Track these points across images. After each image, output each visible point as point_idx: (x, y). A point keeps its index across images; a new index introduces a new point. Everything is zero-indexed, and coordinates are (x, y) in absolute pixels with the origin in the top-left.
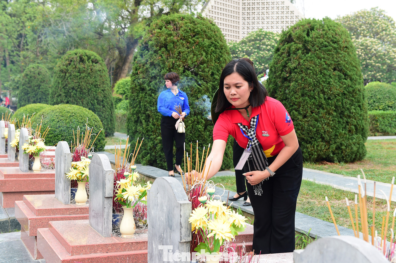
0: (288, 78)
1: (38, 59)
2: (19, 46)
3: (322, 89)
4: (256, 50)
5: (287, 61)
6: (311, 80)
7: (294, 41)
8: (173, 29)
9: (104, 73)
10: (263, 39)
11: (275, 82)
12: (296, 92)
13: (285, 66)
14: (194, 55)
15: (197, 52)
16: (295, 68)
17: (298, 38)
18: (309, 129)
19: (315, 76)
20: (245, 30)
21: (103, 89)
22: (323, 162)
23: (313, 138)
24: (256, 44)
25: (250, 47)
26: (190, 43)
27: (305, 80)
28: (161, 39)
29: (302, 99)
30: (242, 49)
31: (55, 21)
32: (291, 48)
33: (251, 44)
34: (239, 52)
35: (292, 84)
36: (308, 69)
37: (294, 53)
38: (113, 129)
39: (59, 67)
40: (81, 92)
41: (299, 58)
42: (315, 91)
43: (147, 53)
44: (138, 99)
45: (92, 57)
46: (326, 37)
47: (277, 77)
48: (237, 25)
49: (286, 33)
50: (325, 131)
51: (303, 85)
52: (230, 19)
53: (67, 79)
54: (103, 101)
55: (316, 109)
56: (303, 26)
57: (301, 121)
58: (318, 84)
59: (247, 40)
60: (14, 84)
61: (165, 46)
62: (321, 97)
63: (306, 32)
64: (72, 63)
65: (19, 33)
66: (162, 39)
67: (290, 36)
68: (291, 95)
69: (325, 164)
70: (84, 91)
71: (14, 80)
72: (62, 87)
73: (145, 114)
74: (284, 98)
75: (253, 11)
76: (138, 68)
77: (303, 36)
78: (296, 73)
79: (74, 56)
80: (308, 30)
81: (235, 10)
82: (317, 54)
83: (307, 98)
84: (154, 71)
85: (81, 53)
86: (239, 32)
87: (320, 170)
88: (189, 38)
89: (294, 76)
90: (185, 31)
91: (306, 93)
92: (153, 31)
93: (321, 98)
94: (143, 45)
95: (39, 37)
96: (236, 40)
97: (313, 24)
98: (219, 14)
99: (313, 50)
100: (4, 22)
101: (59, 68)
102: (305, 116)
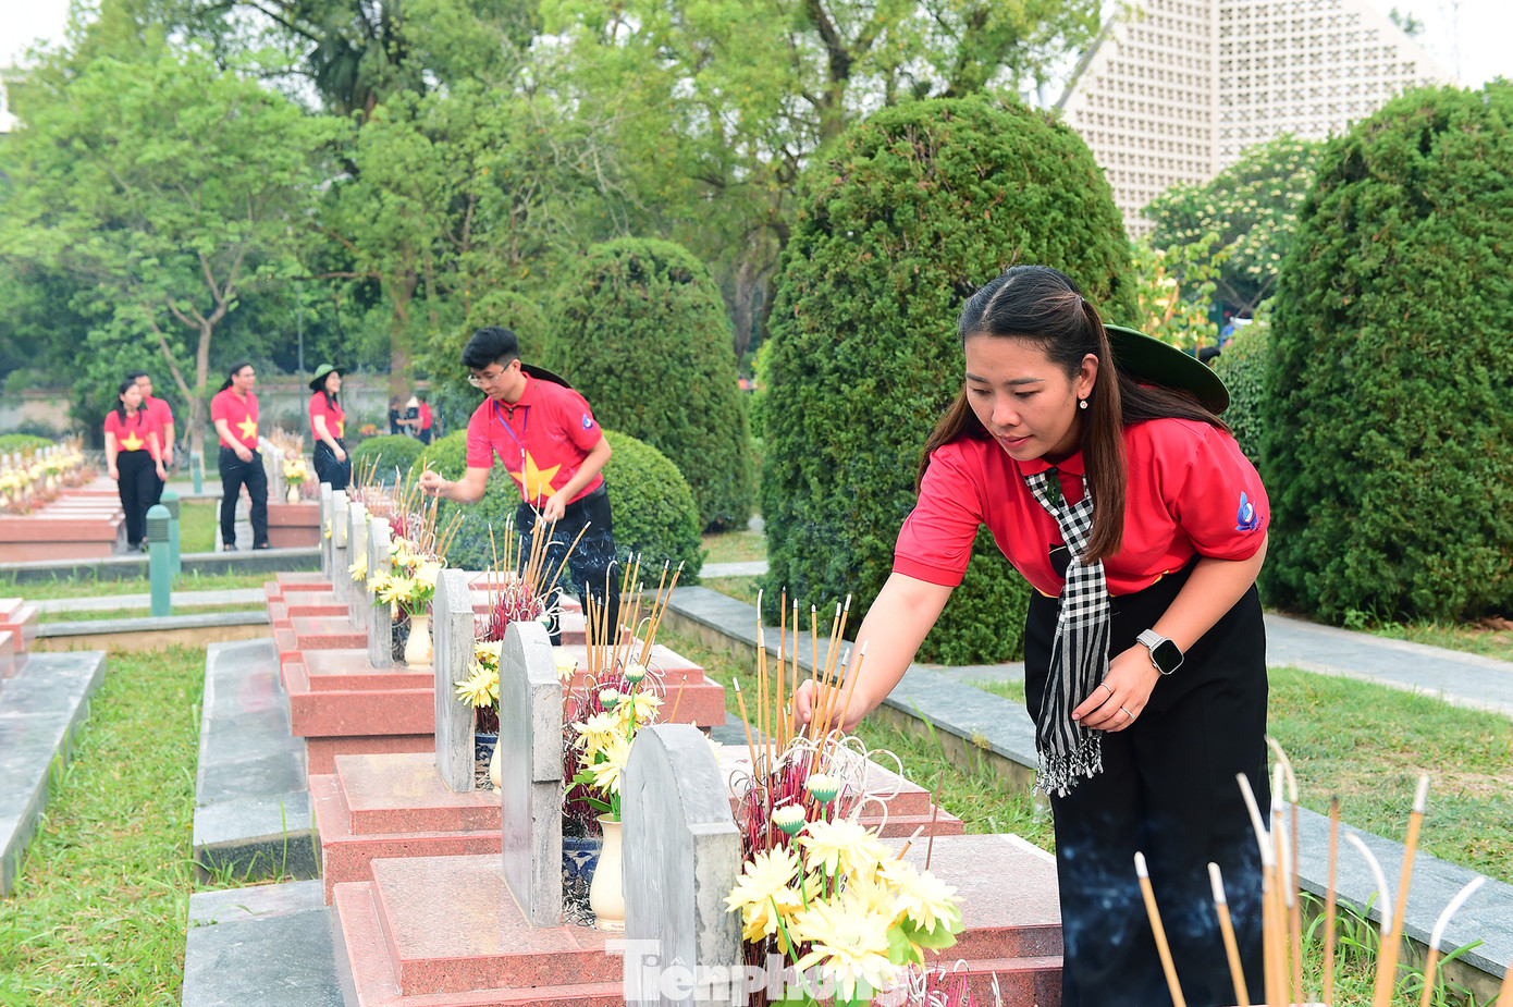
0: (1349, 313)
1: (514, 274)
2: (458, 235)
3: (1480, 346)
4: (1269, 211)
5: (1344, 247)
6: (1439, 314)
7: (1372, 175)
8: (913, 152)
9: (711, 316)
10: (1296, 170)
11: (1299, 326)
12: (1381, 362)
13: (1337, 269)
14: (989, 241)
15: (999, 231)
16: (1377, 273)
17: (1388, 162)
18: (1435, 497)
19: (1453, 301)
20: (1231, 141)
21: (707, 368)
22: (1489, 621)
23: (1450, 531)
24: (1270, 187)
25: (1245, 202)
26: (973, 198)
27: (1412, 316)
28: (873, 192)
29: (1405, 388)
30: (1219, 209)
31: (567, 146)
32: (1360, 201)
33: (1250, 189)
34: (1208, 220)
35: (1364, 332)
36: (1426, 274)
37: (1373, 218)
38: (745, 506)
39: (564, 299)
40: (635, 382)
41: (1391, 236)
42: (1455, 357)
43: (825, 242)
44: (793, 403)
45: (672, 263)
46: (1494, 151)
47: (1306, 309)
48: (1203, 125)
49: (1342, 143)
50: (1496, 507)
51: (1406, 334)
52: (1175, 103)
53: (589, 341)
54: (707, 410)
55: (1459, 425)
56: (1405, 116)
57: (1399, 469)
58: (1466, 330)
59: (1235, 177)
60: (442, 361)
61: (887, 213)
62: (1479, 377)
63: (1418, 138)
64: (606, 286)
65: (456, 192)
66: (876, 189)
67: (1356, 156)
68: (1360, 372)
69: (1496, 629)
70: (645, 377)
71: (440, 348)
72: (574, 366)
73: (819, 455)
74: (1335, 386)
75: (1262, 72)
76: (794, 295)
77: (1406, 153)
78: (1378, 291)
79: (612, 261)
80: (1426, 130)
81: (1194, 72)
82: (1459, 217)
83: (1422, 383)
84: (848, 305)
85: (634, 251)
86: (1207, 148)
87: (1474, 651)
88: (971, 181)
89: (1373, 302)
90: (957, 159)
91: (1419, 364)
92: (846, 165)
93: (1479, 383)
94: (812, 215)
95: (518, 201)
96: (1199, 176)
97: (1446, 106)
98: (1136, 88)
99: (1444, 202)
100: (411, 159)
101: (563, 305)
102: (1416, 452)
